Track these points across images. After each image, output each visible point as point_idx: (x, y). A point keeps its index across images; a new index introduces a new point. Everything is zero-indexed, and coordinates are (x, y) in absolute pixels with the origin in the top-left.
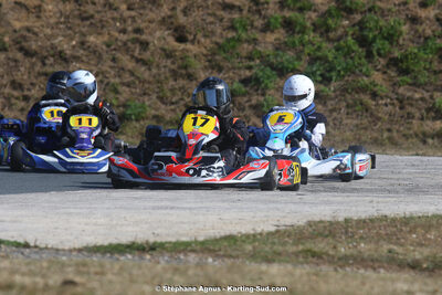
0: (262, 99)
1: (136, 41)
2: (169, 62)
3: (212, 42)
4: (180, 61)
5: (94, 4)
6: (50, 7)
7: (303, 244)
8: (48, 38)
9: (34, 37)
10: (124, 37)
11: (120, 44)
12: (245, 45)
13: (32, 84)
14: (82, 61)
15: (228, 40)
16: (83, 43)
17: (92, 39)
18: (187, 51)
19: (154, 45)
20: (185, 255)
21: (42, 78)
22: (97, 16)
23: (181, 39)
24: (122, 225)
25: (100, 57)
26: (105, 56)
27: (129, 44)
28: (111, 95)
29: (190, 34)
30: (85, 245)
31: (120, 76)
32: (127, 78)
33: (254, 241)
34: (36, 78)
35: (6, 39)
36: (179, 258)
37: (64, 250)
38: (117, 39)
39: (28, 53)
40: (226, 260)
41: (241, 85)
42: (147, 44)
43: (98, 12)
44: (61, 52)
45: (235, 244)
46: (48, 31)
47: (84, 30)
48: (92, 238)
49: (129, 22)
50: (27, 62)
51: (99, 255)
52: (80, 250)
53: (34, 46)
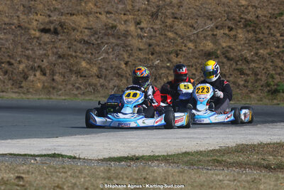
5: (263, 33)
6: (241, 36)
8: (240, 51)
9: (232, 51)
10: (278, 50)
11: (275, 53)
13: (231, 75)
16: (256, 54)
17: (261, 51)
21: (236, 72)
22: (264, 39)
25: (265, 60)
26: (268, 60)
27: (281, 54)
28: (271, 80)
31: (275, 70)
32: (279, 71)
34: (233, 71)
35: (219, 52)
38: (274, 51)
39: (229, 59)
43: (266, 38)
44: (246, 58)
46: (240, 48)
47: (257, 47)
49: (281, 42)
50: (228, 64)
53: (232, 55)
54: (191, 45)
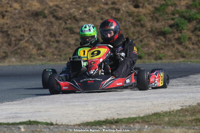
0: (180, 35)
1: (113, 9)
2: (131, 19)
3: (152, 7)
4: (136, 18)
7: (195, 115)
8: (68, 9)
9: (60, 10)
10: (106, 7)
11: (104, 11)
12: (170, 7)
13: (61, 34)
14: (86, 21)
15: (161, 5)
16: (85, 12)
17: (90, 9)
18: (140, 12)
19: (123, 10)
20: (134, 125)
21: (66, 30)
23: (136, 6)
24: (101, 110)
25: (95, 18)
26: (97, 17)
27: (110, 11)
29: (141, 3)
30: (82, 122)
33: (169, 116)
34: (62, 31)
35: (46, 12)
36: (130, 126)
37: (71, 125)
38: (103, 8)
39: (57, 18)
40: (155, 126)
41: (169, 28)
42: (119, 10)
44: (74, 17)
45: (159, 117)
46: (67, 6)
47: (86, 4)
48: (86, 118)
50: (56, 24)
51: (89, 127)
52: (79, 125)
53: (60, 14)
54: (16, 5)
